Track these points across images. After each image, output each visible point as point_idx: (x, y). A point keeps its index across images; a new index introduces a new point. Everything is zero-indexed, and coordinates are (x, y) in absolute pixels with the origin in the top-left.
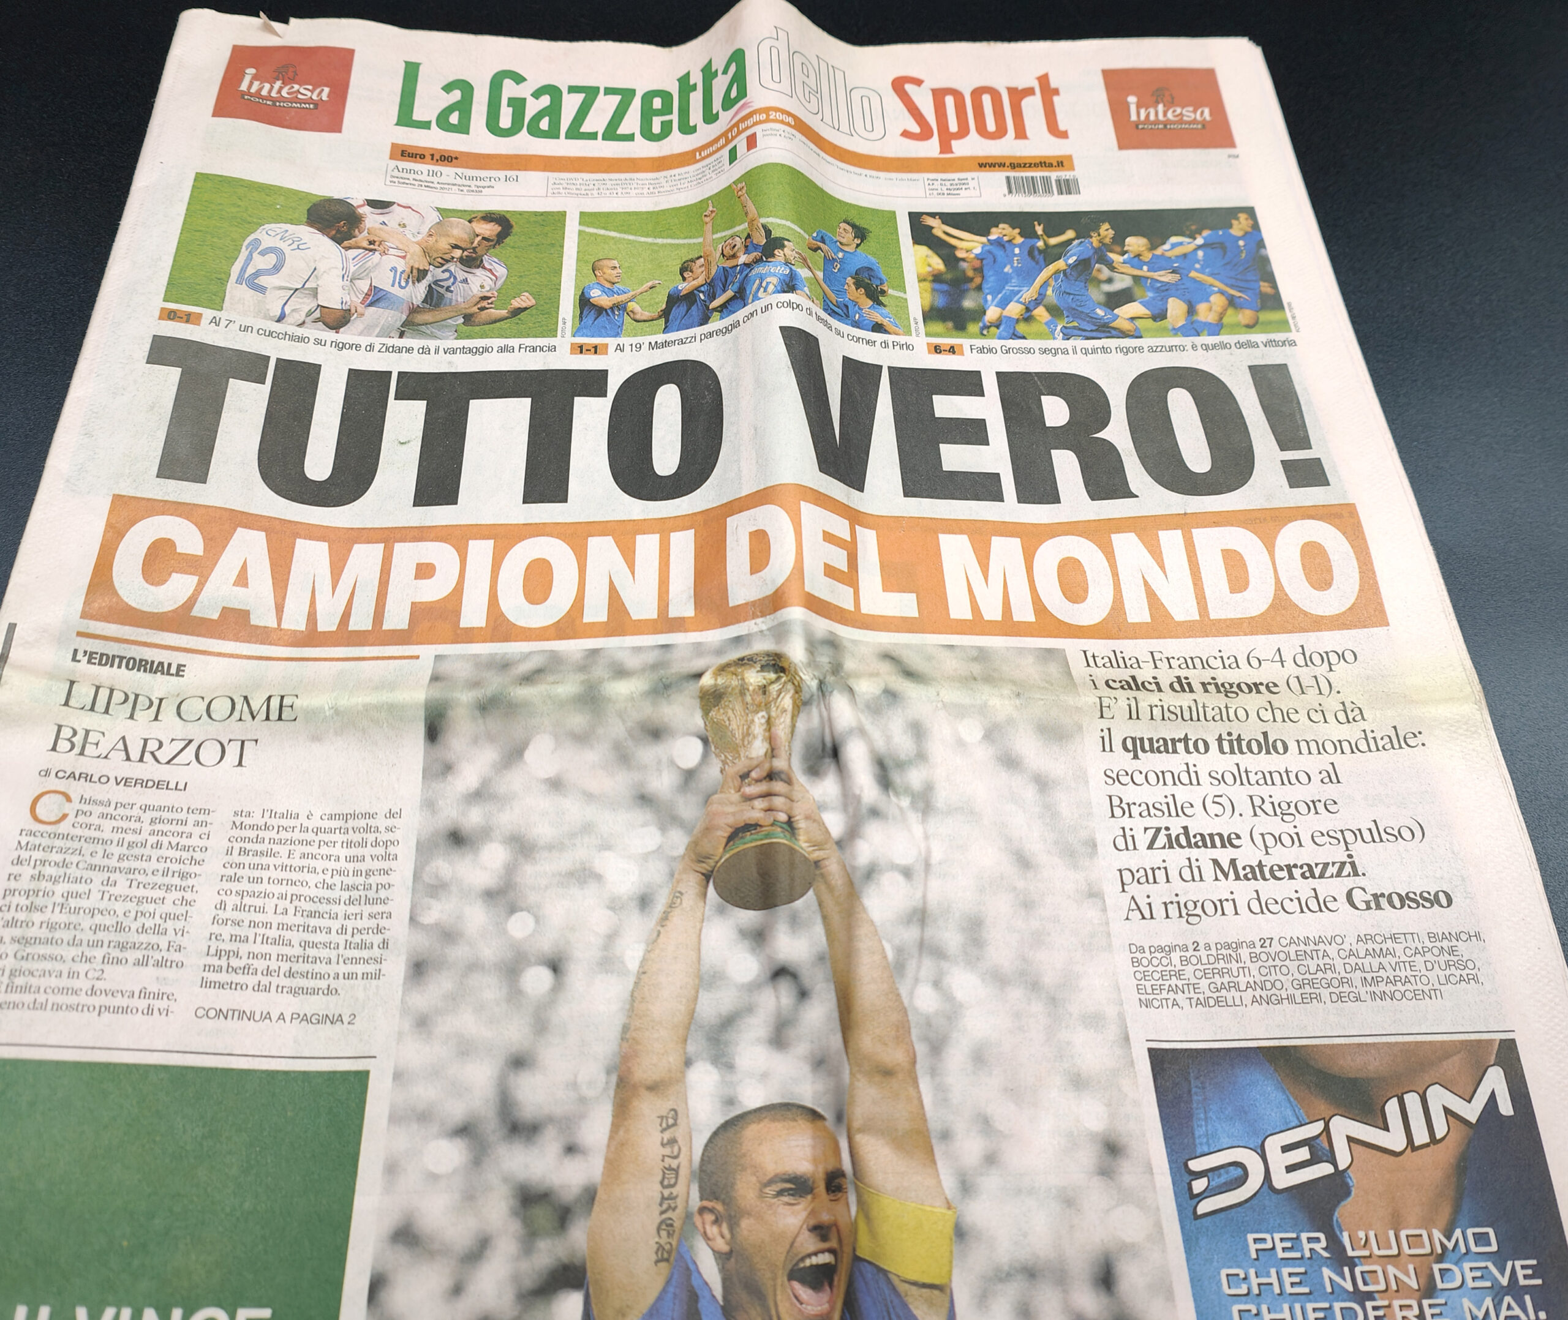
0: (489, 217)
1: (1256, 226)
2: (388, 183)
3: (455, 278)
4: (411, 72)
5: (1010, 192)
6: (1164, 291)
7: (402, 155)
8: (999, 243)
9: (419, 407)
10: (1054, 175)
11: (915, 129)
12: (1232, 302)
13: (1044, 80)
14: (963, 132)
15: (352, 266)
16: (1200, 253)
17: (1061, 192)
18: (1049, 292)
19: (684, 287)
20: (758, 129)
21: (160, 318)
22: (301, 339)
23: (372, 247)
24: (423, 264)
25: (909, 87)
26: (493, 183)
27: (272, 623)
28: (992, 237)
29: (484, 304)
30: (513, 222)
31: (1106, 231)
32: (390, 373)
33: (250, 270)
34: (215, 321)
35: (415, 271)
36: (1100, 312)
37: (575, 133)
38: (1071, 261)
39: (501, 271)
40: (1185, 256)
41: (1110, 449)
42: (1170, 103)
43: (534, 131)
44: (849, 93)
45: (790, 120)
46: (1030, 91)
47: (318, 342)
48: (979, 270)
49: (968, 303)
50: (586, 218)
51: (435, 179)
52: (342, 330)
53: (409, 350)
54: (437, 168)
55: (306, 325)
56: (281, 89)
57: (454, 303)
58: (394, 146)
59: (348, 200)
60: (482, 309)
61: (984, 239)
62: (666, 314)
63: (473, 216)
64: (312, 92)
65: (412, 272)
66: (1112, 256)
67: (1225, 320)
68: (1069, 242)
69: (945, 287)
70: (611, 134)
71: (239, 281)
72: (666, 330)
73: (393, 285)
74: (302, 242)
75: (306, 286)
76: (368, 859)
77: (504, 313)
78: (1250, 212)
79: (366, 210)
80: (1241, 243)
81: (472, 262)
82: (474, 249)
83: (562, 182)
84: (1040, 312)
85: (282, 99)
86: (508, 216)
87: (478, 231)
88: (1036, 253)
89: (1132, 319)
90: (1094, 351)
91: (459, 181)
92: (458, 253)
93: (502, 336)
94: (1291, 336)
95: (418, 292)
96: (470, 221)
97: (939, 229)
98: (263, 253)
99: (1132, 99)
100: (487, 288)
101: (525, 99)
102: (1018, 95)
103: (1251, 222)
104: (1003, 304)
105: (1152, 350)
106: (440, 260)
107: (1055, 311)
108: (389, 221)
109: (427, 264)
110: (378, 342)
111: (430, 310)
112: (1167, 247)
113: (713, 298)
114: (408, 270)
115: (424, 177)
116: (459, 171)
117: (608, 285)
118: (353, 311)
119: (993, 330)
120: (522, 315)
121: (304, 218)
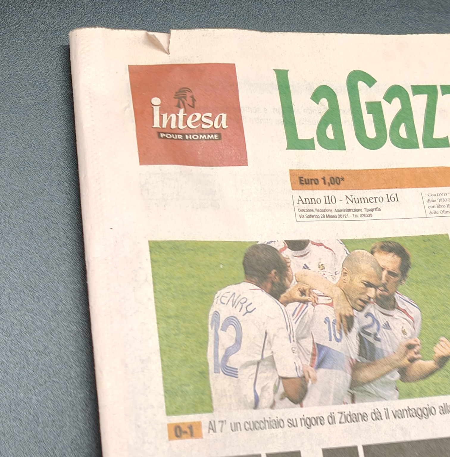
0: (386, 246)
2: (299, 219)
3: (378, 323)
7: (301, 183)
15: (293, 324)
21: (170, 438)
22: (278, 424)
23: (303, 298)
24: (348, 311)
26: (378, 205)
29: (412, 354)
30: (407, 248)
32: (356, 447)
33: (221, 354)
34: (212, 428)
35: (344, 319)
39: (415, 312)
43: (397, 140)
47: (292, 424)
51: (332, 206)
52: (305, 402)
53: (364, 417)
54: (330, 193)
55: (277, 405)
56: (185, 119)
57: (386, 354)
58: (292, 173)
59: (271, 244)
60: (412, 360)
63: (373, 245)
64: (213, 119)
65: (342, 321)
71: (217, 369)
73: (330, 340)
74: (248, 302)
75: (265, 356)
77: (430, 364)
79: (288, 253)
81: (387, 302)
82: (384, 285)
83: (434, 198)
85: (190, 132)
86: (401, 243)
87: (382, 264)
91: (352, 206)
92: (372, 293)
93: (438, 393)
95: (351, 344)
96: (372, 253)
98: (224, 329)
100: (409, 334)
101: (380, 103)
106: (359, 302)
108: (309, 263)
109: (350, 309)
110: (336, 409)
111: (368, 365)
114: (338, 319)
115: (323, 206)
116: (348, 193)
118: (307, 376)
121: (242, 274)
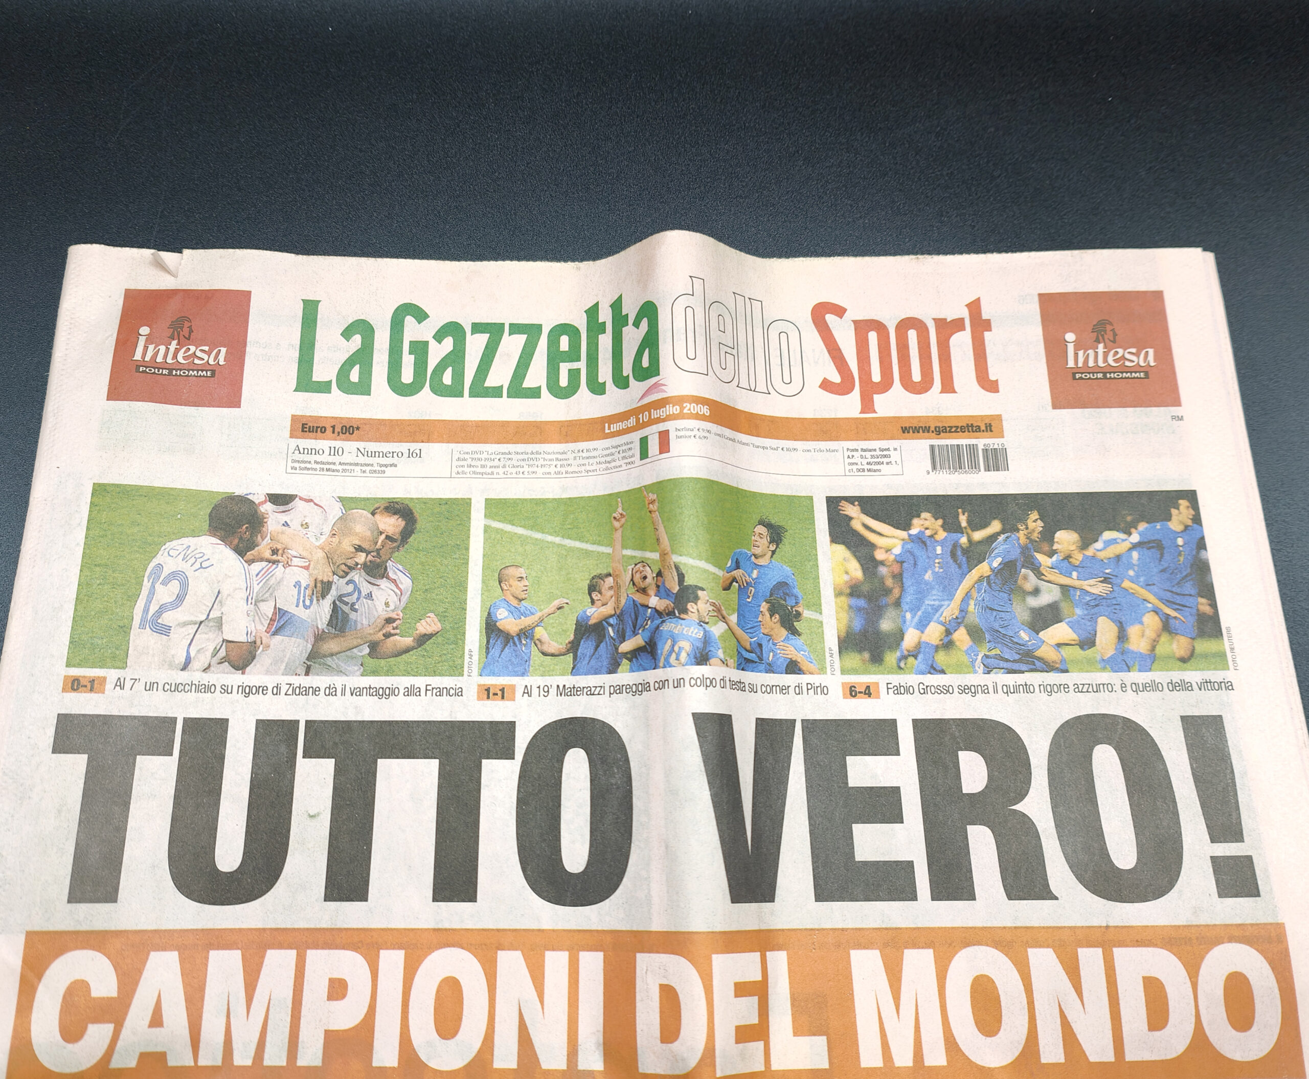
0: (392, 507)
1: (1197, 519)
2: (289, 470)
3: (360, 592)
4: (310, 310)
5: (934, 467)
6: (1095, 604)
7: (303, 431)
8: (920, 540)
9: (327, 766)
10: (981, 442)
11: (836, 378)
12: (1167, 626)
13: (974, 307)
14: (886, 385)
15: (255, 585)
16: (1135, 555)
17: (988, 469)
18: (971, 607)
19: (592, 613)
20: (670, 425)
21: (64, 690)
22: (208, 689)
23: (275, 557)
24: (327, 576)
25: (830, 318)
26: (395, 460)
27: (189, 1061)
28: (914, 531)
29: (389, 628)
30: (417, 511)
31: (1035, 523)
32: (298, 721)
33: (153, 609)
34: (120, 684)
35: (319, 585)
36: (1024, 636)
37: (480, 390)
38: (995, 564)
39: (406, 583)
40: (1118, 558)
41: (1025, 822)
42: (1114, 342)
43: (437, 387)
44: (766, 329)
45: (705, 410)
46: (957, 325)
47: (226, 690)
48: (898, 577)
49: (886, 625)
50: (492, 508)
51: (336, 459)
52: (248, 669)
53: (316, 691)
54: (338, 444)
55: (212, 668)
56: (177, 351)
57: (359, 626)
58: (294, 418)
59: (249, 497)
60: (388, 636)
61: (903, 534)
62: (573, 647)
63: (376, 506)
64: (209, 354)
65: (316, 586)
66: (1040, 557)
67: (1159, 650)
68: (993, 538)
69: (862, 603)
70: (518, 390)
71: (142, 626)
72: (574, 671)
73: (297, 606)
74: (205, 558)
75: (211, 616)
77: (408, 641)
78: (1191, 496)
79: (268, 508)
80: (1180, 541)
81: (376, 570)
82: (378, 551)
83: (466, 456)
84: (961, 636)
85: (179, 366)
86: (411, 505)
87: (382, 527)
88: (959, 553)
89: (1059, 645)
90: (1016, 689)
91: (362, 459)
92: (361, 558)
93: (407, 673)
94: (1229, 675)
95: (322, 612)
96: (373, 514)
97: (859, 519)
98: (165, 583)
99: (1070, 337)
100: (392, 607)
101: (426, 344)
102: (947, 328)
103: (1192, 512)
104: (922, 626)
105: (1078, 689)
106: (343, 567)
107: (975, 634)
108: (291, 520)
109: (331, 574)
110: (284, 680)
111: (336, 636)
112: (1099, 545)
113: (623, 639)
114: (312, 584)
115: (325, 458)
116: (361, 445)
117: (514, 602)
118: (258, 642)
119: (911, 660)
120: (429, 645)
121: (206, 526)
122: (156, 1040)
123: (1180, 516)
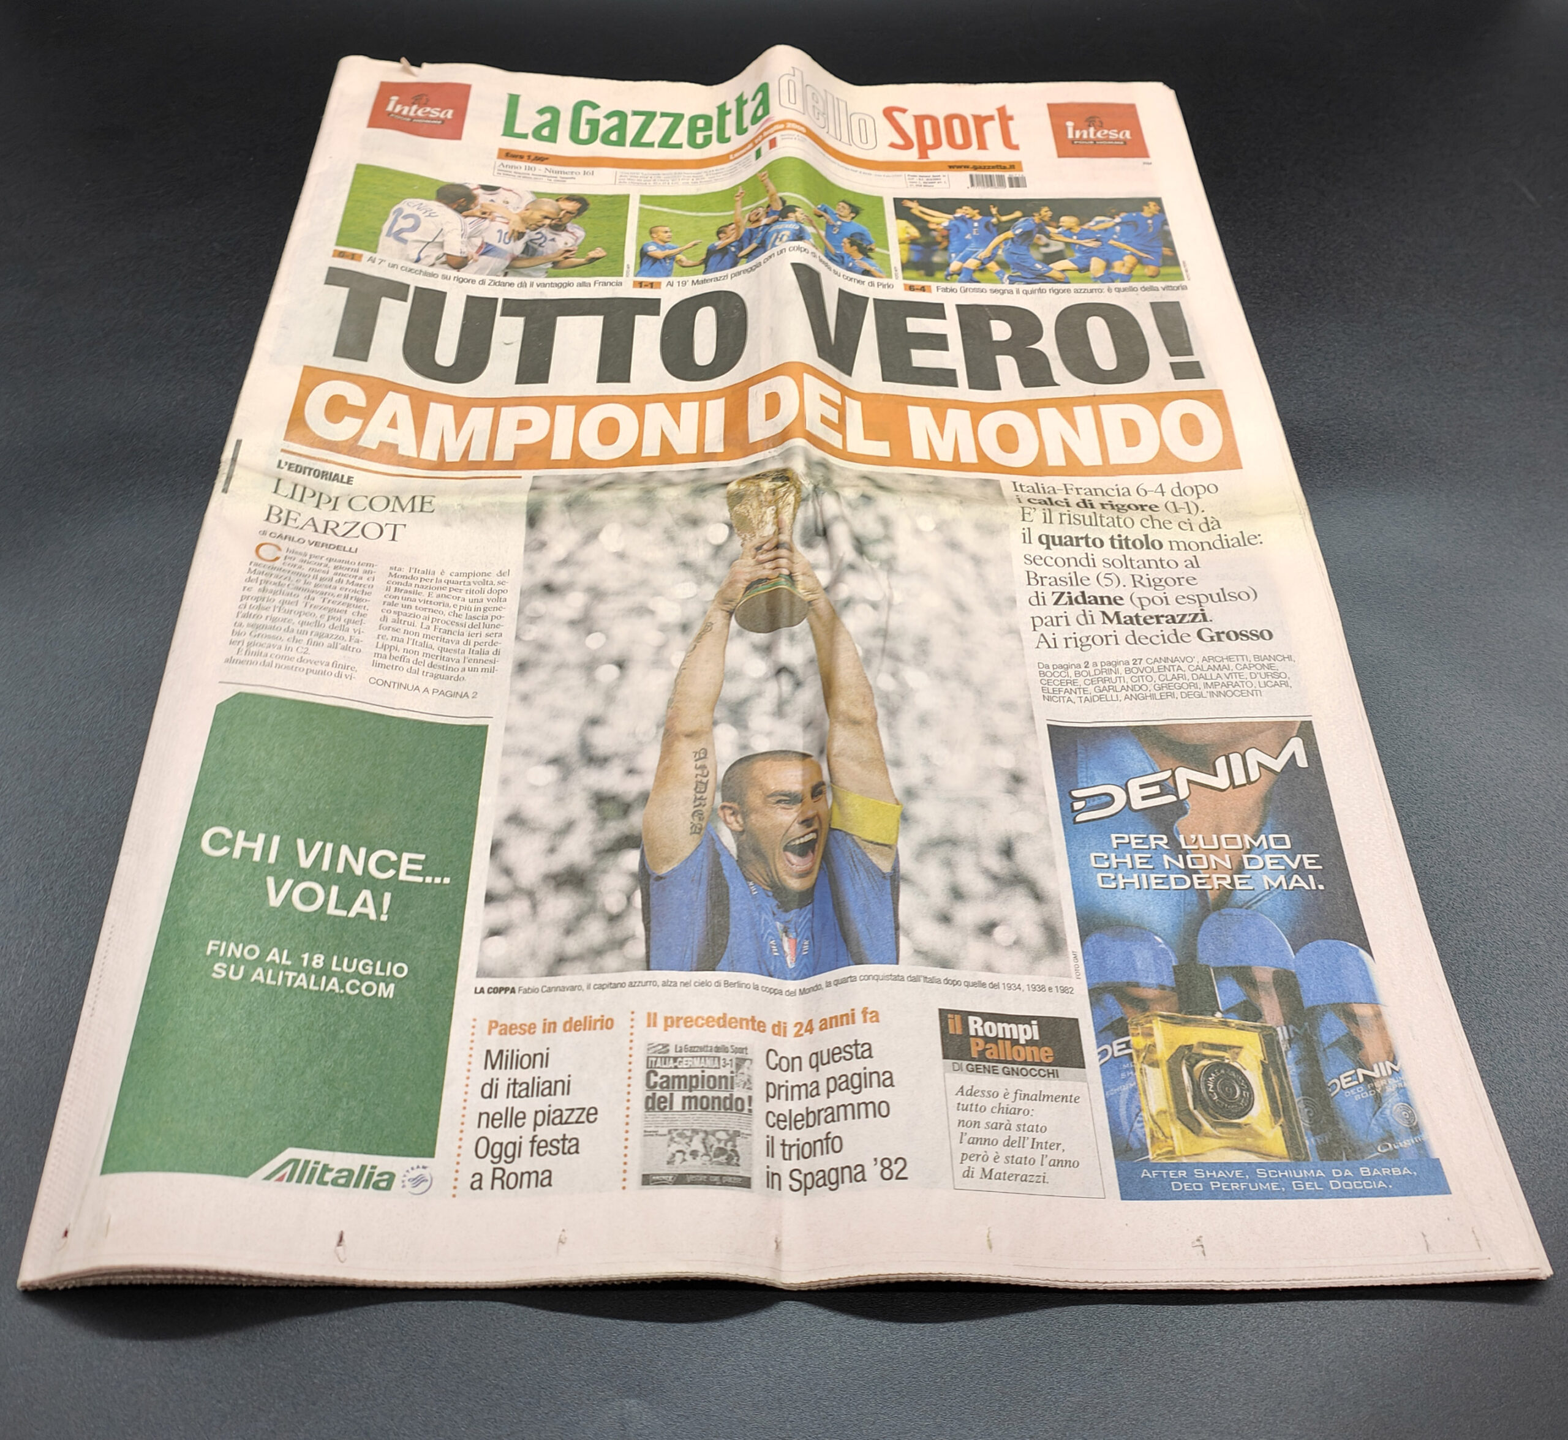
0: (571, 198)
1: (1162, 211)
4: (513, 101)
5: (972, 185)
6: (1089, 253)
7: (506, 156)
8: (963, 219)
9: (519, 322)
10: (1006, 174)
11: (900, 141)
12: (1140, 261)
13: (1002, 111)
14: (937, 144)
15: (469, 229)
16: (1118, 228)
17: (1011, 186)
18: (1000, 252)
19: (719, 244)
20: (778, 135)
21: (334, 256)
22: (432, 275)
23: (483, 216)
24: (522, 229)
25: (896, 114)
26: (573, 176)
27: (415, 455)
28: (957, 215)
29: (568, 255)
30: (589, 200)
31: (1046, 212)
32: (496, 299)
33: (396, 229)
34: (371, 259)
35: (515, 233)
36: (1038, 266)
37: (637, 142)
38: (1018, 232)
39: (580, 233)
40: (1106, 230)
41: (1041, 355)
42: (1101, 126)
43: (606, 140)
44: (849, 117)
45: (802, 129)
46: (991, 118)
47: (445, 277)
48: (946, 237)
49: (937, 259)
50: (644, 199)
51: (530, 172)
52: (462, 270)
53: (511, 285)
54: (532, 165)
55: (436, 266)
56: (417, 110)
57: (545, 254)
58: (501, 150)
59: (466, 185)
60: (566, 258)
61: (951, 216)
62: (705, 262)
63: (559, 197)
64: (440, 112)
65: (513, 234)
66: (1049, 229)
67: (1134, 273)
68: (1017, 219)
69: (919, 248)
70: (665, 143)
71: (388, 235)
72: (705, 273)
74: (433, 211)
75: (436, 241)
76: (485, 601)
77: (582, 260)
78: (1158, 201)
79: (480, 192)
80: (1150, 221)
81: (558, 227)
82: (560, 219)
83: (627, 175)
84: (992, 266)
85: (417, 117)
86: (585, 197)
87: (563, 207)
88: (991, 226)
89: (1063, 271)
90: (1033, 292)
91: (548, 174)
92: (548, 222)
93: (580, 276)
94: (1183, 283)
95: (518, 247)
96: (557, 201)
97: (916, 209)
98: (404, 218)
99: (1070, 124)
100: (570, 245)
101: (598, 121)
102: (980, 121)
103: (1158, 208)
104: (964, 260)
105: (1076, 291)
107: (1004, 265)
108: (497, 199)
109: (524, 229)
110: (488, 279)
111: (527, 259)
112: (1092, 223)
113: (741, 249)
115: (523, 170)
116: (549, 167)
117: (661, 243)
119: (955, 276)
120: (596, 262)
121: (434, 196)
122: (390, 436)
123: (1148, 211)
